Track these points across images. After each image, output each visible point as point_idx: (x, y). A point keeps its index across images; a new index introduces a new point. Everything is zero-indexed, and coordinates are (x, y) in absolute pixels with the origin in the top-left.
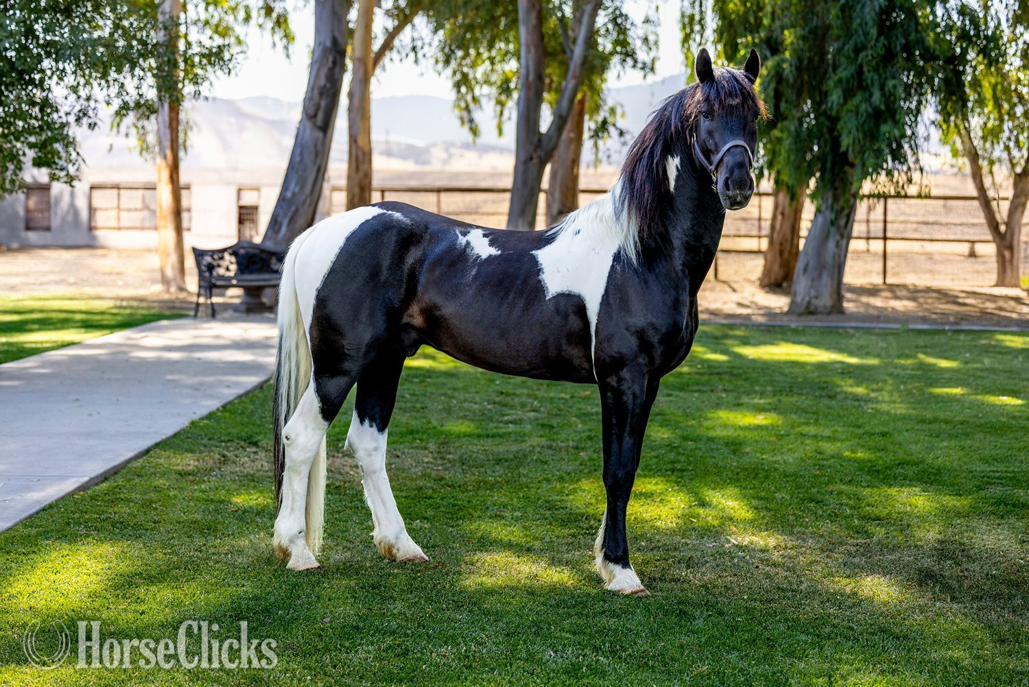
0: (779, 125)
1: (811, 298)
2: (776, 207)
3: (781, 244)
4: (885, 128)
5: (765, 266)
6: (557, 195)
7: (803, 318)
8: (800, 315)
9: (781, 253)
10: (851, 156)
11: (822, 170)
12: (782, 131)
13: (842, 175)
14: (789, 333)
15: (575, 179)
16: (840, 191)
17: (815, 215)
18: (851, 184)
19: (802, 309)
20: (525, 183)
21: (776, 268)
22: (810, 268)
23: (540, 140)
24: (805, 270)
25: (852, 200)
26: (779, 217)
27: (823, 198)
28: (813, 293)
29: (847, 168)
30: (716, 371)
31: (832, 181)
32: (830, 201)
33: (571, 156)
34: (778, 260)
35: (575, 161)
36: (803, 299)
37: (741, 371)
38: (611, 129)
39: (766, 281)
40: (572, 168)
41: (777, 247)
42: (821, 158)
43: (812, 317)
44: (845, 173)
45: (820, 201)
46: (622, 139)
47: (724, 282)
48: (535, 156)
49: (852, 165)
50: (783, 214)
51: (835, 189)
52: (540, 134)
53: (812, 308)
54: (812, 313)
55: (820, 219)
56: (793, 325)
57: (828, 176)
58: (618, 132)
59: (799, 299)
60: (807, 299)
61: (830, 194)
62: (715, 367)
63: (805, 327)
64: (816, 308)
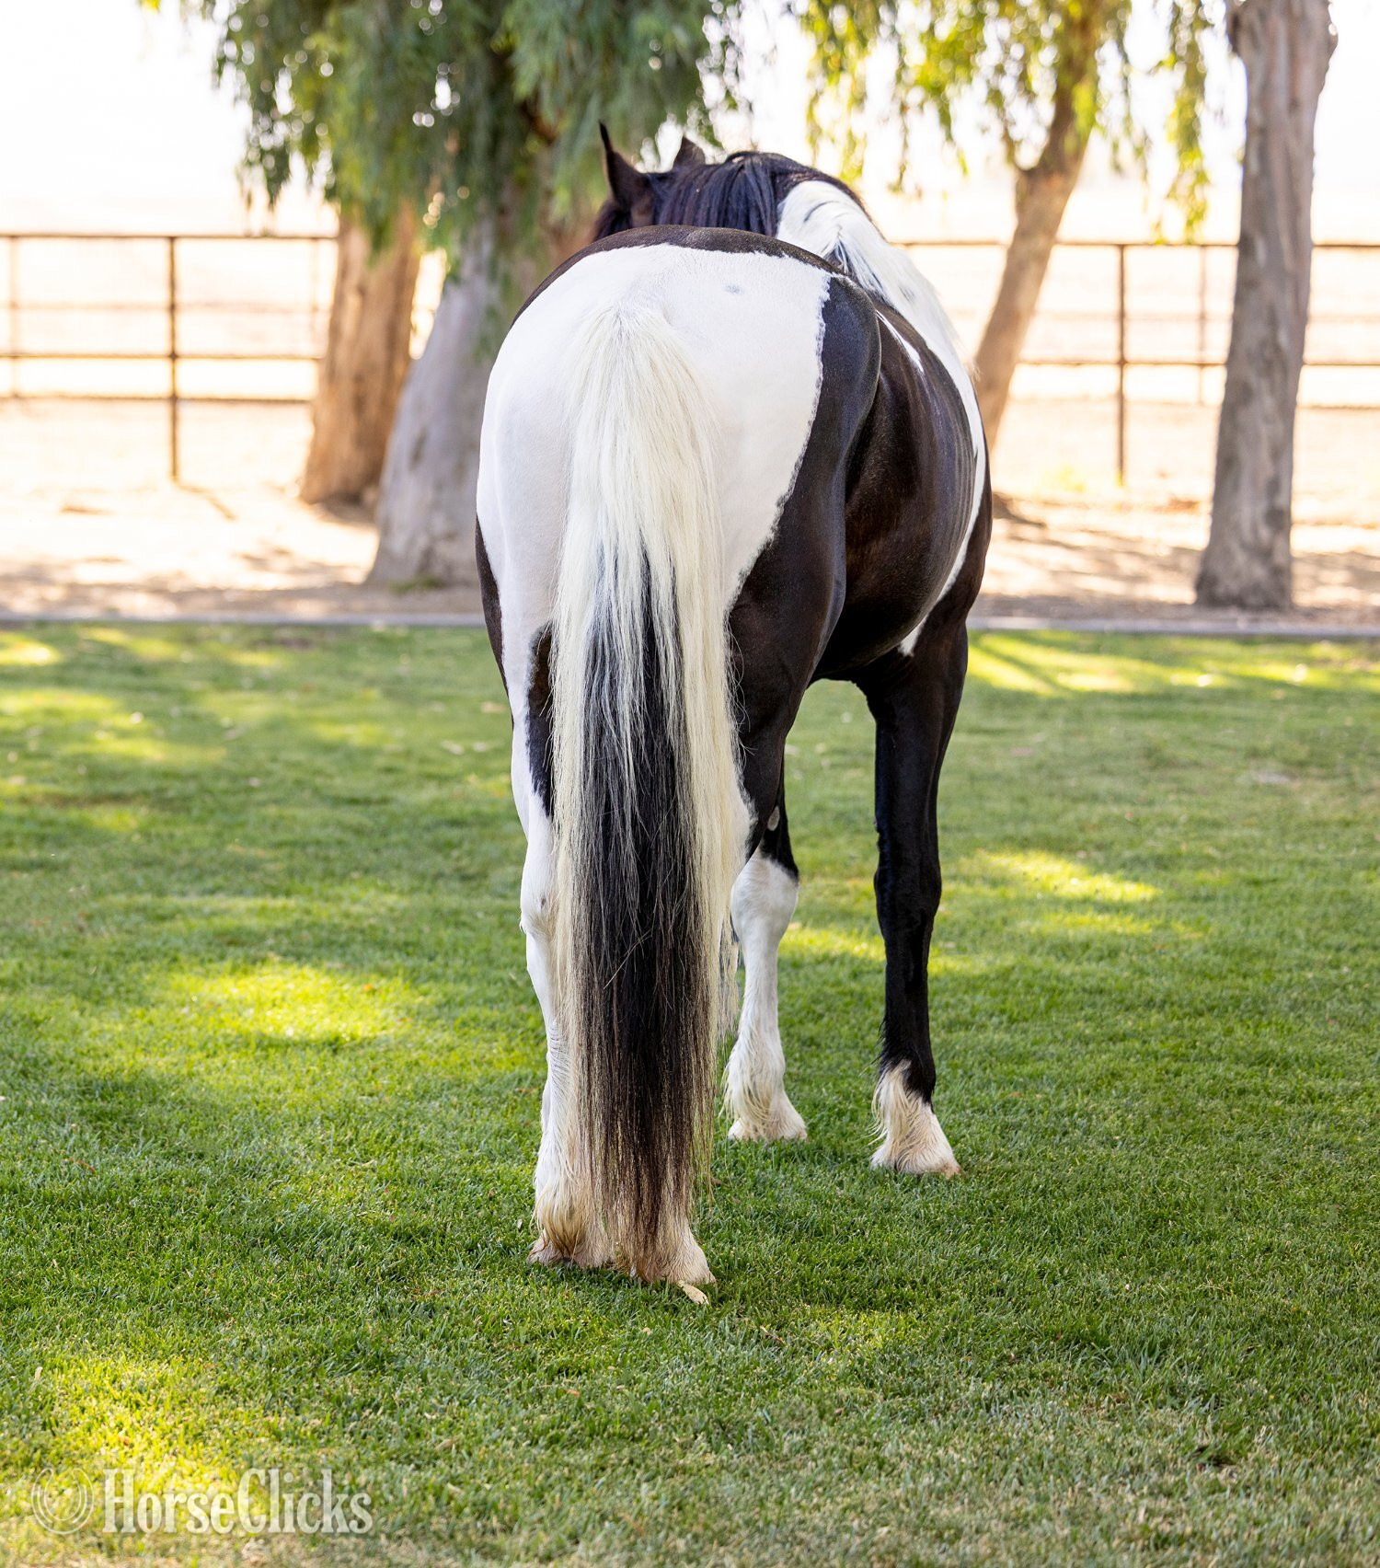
1: (434, 539)
2: (343, 272)
3: (359, 379)
5: (314, 445)
7: (412, 600)
8: (402, 590)
9: (359, 404)
10: (548, 114)
13: (520, 171)
14: (362, 650)
16: (514, 219)
17: (445, 292)
18: (549, 194)
19: (408, 573)
21: (344, 447)
22: (431, 449)
24: (417, 456)
26: (353, 301)
27: (464, 240)
28: (440, 524)
29: (534, 145)
30: (113, 788)
31: (493, 188)
32: (487, 248)
34: (351, 425)
36: (411, 542)
37: (192, 787)
39: (317, 488)
41: (347, 388)
42: (458, 121)
43: (436, 598)
44: (529, 161)
45: (456, 249)
47: (195, 490)
49: (549, 139)
50: (362, 291)
51: (502, 211)
53: (437, 570)
54: (436, 584)
55: (459, 302)
56: (378, 625)
59: (398, 543)
60: (422, 542)
61: (487, 228)
62: (115, 776)
63: (414, 627)
64: (449, 568)
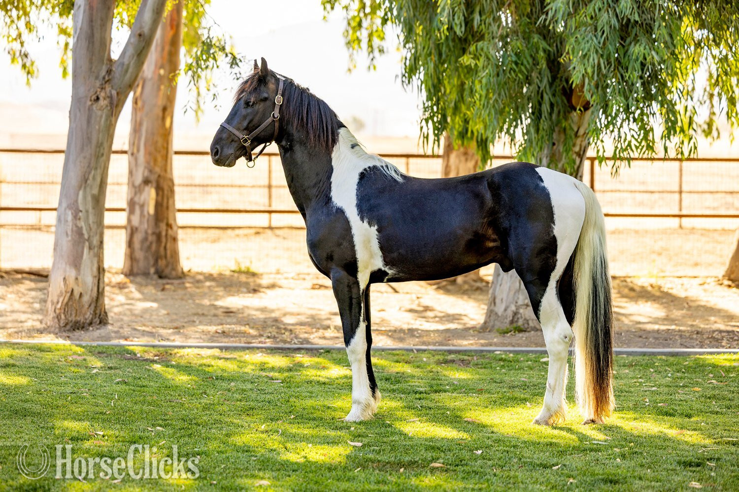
0: (472, 48)
1: (518, 307)
2: (446, 173)
4: (637, 50)
6: (141, 156)
7: (507, 338)
8: (504, 333)
11: (537, 115)
12: (476, 57)
15: (167, 134)
19: (506, 325)
20: (87, 139)
23: (109, 72)
25: (578, 161)
32: (545, 162)
33: (161, 102)
35: (167, 109)
36: (507, 308)
38: (220, 56)
40: (163, 119)
46: (236, 69)
48: (102, 95)
51: (554, 144)
52: (110, 60)
57: (544, 124)
58: (229, 59)
61: (546, 152)
